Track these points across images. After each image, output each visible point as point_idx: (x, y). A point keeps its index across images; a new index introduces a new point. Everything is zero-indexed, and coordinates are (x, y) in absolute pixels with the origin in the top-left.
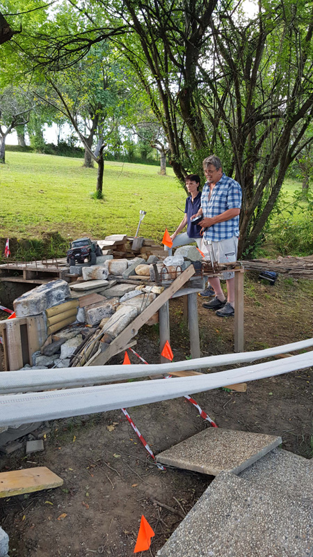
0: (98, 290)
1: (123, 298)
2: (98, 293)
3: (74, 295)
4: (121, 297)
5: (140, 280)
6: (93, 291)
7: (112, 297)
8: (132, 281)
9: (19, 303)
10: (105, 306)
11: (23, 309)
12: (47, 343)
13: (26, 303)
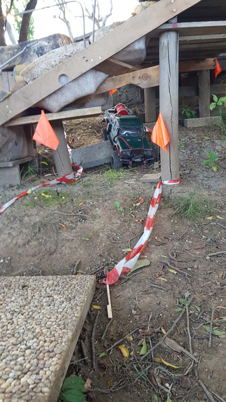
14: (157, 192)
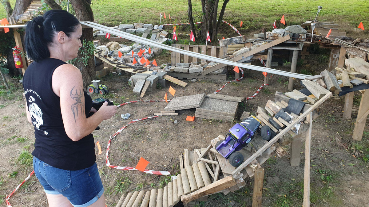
1: (254, 46)
3: (243, 42)
13: (222, 41)
14: (262, 86)
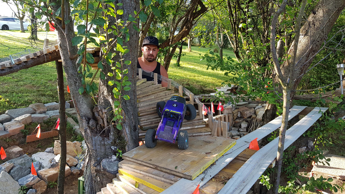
0: (246, 105)
1: (256, 108)
2: (245, 106)
3: (237, 107)
4: (254, 108)
5: (258, 102)
6: (244, 106)
7: (251, 108)
8: (255, 103)
9: (226, 109)
10: (252, 111)
11: (227, 111)
12: (234, 123)
13: (228, 109)
